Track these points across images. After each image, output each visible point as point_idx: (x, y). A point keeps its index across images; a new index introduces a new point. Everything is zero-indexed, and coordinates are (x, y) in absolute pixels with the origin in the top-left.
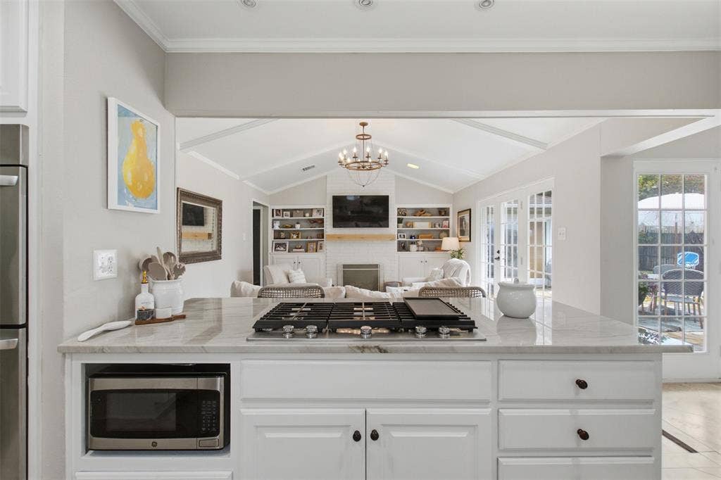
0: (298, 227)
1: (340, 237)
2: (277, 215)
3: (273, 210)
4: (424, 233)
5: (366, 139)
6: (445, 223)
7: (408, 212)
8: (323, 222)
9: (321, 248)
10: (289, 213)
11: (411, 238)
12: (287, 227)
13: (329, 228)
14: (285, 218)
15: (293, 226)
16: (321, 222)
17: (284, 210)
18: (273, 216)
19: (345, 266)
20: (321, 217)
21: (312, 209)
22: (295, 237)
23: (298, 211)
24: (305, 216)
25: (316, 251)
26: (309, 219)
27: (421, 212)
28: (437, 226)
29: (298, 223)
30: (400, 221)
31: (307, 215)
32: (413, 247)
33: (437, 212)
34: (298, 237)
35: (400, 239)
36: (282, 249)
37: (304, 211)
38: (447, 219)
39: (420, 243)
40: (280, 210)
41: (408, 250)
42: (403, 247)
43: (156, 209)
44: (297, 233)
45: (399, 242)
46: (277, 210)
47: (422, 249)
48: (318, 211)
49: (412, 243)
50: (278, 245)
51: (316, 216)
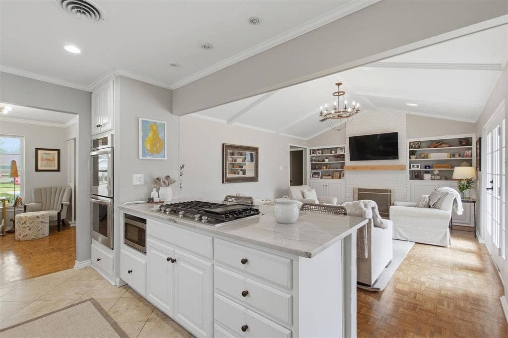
0: (327, 161)
1: (354, 168)
2: (313, 153)
3: (310, 150)
4: (440, 163)
5: (341, 95)
6: (468, 153)
7: (423, 145)
8: (344, 157)
9: (343, 176)
10: (321, 151)
11: (426, 168)
12: (319, 161)
13: (348, 162)
14: (318, 155)
15: (323, 161)
16: (342, 157)
17: (318, 150)
18: (310, 154)
19: (360, 190)
20: (343, 153)
21: (337, 148)
22: (325, 168)
23: (326, 150)
24: (331, 153)
25: (340, 178)
26: (334, 155)
27: (437, 144)
28: (457, 156)
29: (327, 158)
30: (412, 153)
31: (333, 152)
32: (427, 176)
33: (458, 142)
34: (326, 168)
35: (412, 169)
36: (317, 176)
37: (331, 150)
38: (471, 149)
39: (436, 172)
40: (315, 150)
41: (422, 179)
42: (416, 176)
43: (165, 157)
44: (326, 165)
45: (411, 172)
46: (313, 150)
47: (439, 177)
48: (341, 149)
49: (427, 172)
50: (315, 174)
51: (339, 152)
